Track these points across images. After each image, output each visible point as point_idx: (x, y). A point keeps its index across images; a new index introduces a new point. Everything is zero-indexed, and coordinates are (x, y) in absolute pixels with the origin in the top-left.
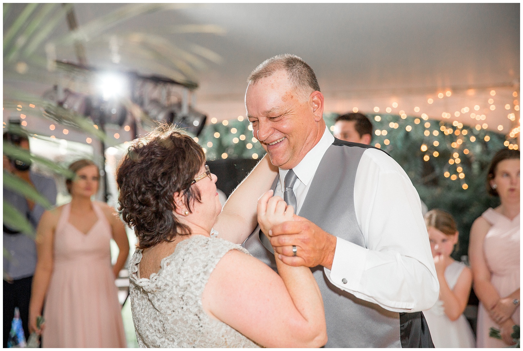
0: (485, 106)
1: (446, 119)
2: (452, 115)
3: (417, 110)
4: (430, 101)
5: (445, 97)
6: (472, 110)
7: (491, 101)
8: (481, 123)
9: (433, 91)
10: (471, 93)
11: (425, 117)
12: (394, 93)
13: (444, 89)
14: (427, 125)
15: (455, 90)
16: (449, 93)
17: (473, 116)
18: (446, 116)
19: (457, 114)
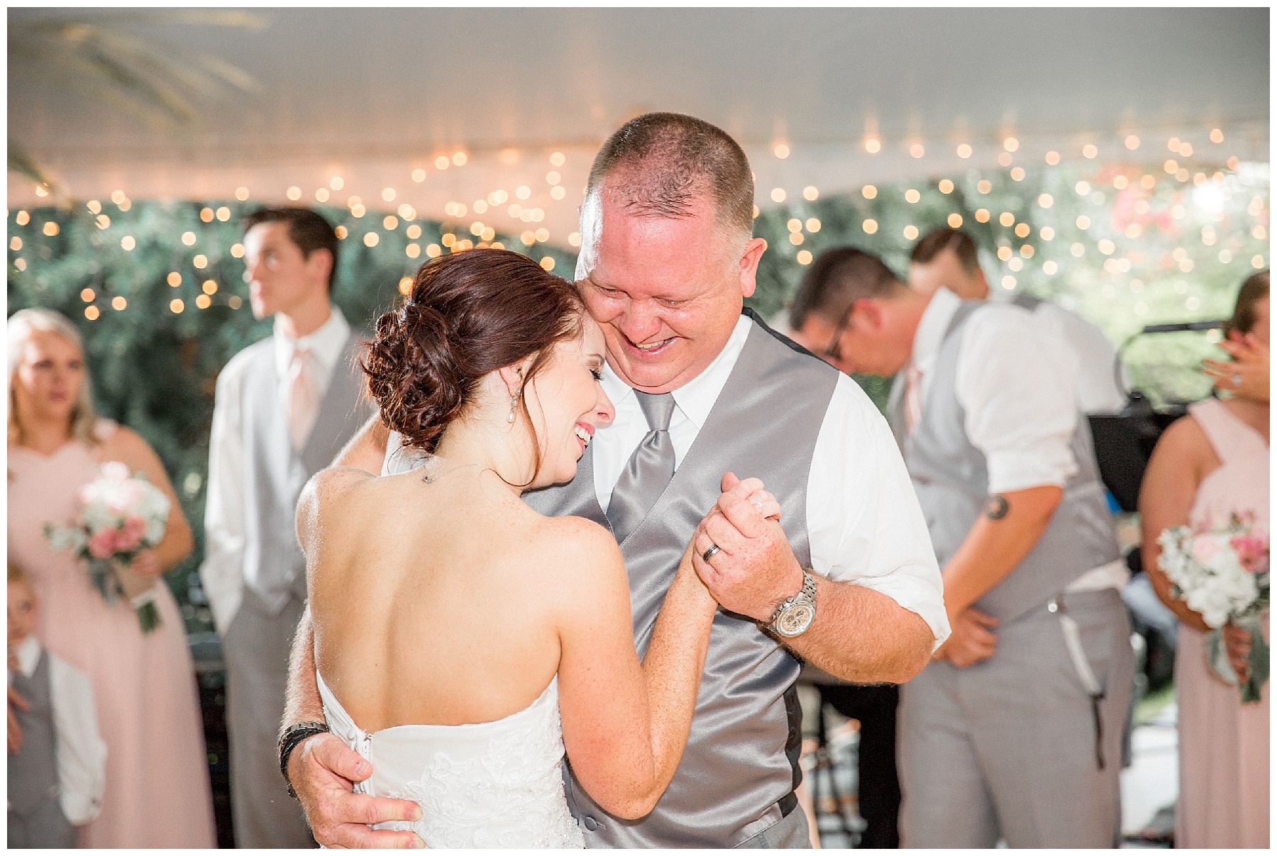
0: (541, 188)
1: (455, 217)
2: (470, 209)
3: (389, 195)
4: (419, 175)
5: (452, 168)
6: (512, 199)
7: (553, 177)
8: (534, 227)
9: (424, 150)
10: (510, 157)
11: (407, 212)
12: (334, 153)
13: (449, 149)
14: (414, 232)
15: (475, 149)
16: (460, 158)
17: (515, 212)
18: (454, 210)
19: (480, 207)
